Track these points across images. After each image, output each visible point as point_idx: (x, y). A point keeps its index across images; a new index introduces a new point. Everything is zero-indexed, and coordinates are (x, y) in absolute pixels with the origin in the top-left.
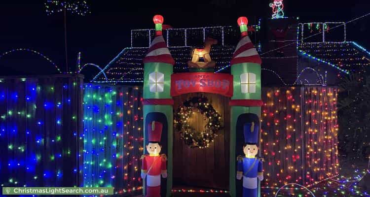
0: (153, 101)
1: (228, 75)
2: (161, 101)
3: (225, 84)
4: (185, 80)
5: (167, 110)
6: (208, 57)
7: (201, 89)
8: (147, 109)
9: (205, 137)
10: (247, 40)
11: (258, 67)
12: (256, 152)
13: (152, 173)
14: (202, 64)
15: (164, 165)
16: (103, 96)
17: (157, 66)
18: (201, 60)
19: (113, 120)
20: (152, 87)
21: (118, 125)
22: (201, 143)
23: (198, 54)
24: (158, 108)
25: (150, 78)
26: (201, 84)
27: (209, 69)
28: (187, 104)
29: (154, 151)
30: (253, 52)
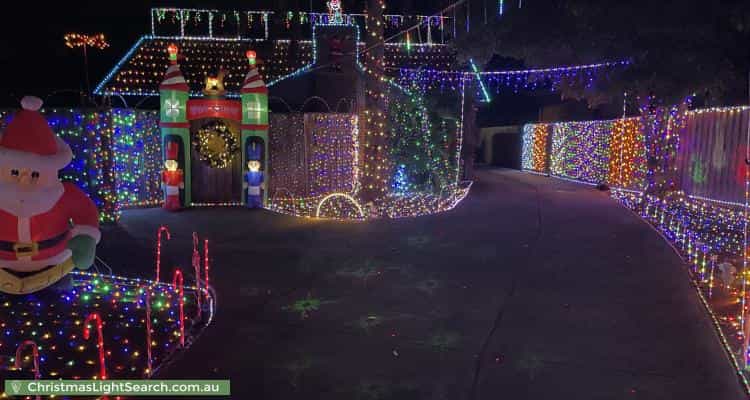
0: (171, 125)
1: (238, 103)
2: (179, 125)
3: (235, 111)
4: (198, 105)
5: (185, 133)
6: (220, 86)
7: (217, 115)
8: (165, 132)
9: (223, 157)
10: (254, 72)
11: (265, 97)
12: (258, 166)
13: (170, 184)
14: (215, 92)
15: (181, 178)
16: (123, 119)
17: (174, 93)
18: (215, 88)
19: (133, 140)
20: (168, 112)
21: (139, 145)
22: (220, 162)
23: (212, 83)
24: (175, 131)
25: (167, 102)
26: (216, 109)
27: (222, 98)
28: (204, 128)
29: (172, 167)
30: (260, 83)
